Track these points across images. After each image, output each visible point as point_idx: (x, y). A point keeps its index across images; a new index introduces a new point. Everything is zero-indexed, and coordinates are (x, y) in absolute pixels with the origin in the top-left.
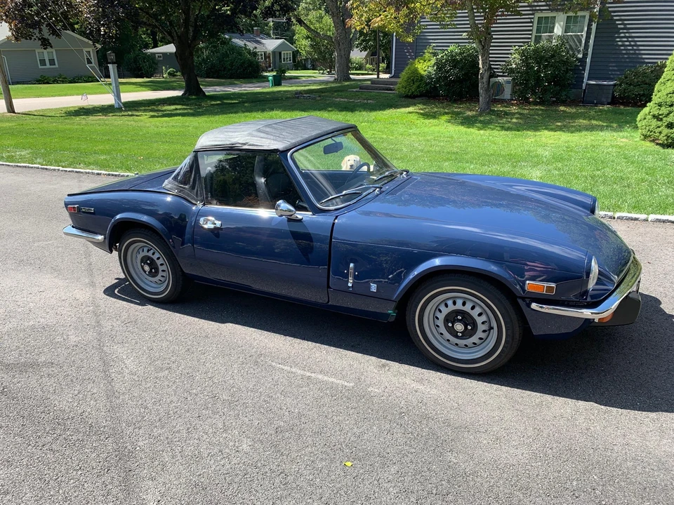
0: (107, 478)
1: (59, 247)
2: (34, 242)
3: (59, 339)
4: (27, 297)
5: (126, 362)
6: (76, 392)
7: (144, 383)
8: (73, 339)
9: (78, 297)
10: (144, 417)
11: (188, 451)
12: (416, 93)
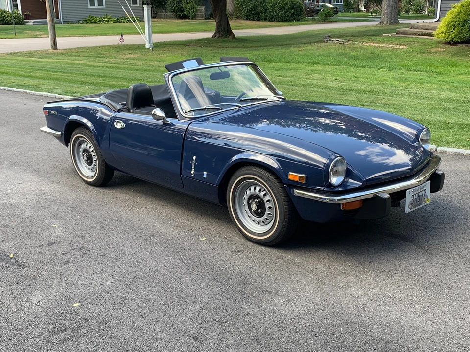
0: (14, 287)
1: (45, 156)
2: (29, 151)
3: (19, 213)
4: (8, 186)
5: (56, 230)
6: (16, 243)
7: (62, 243)
8: (28, 213)
9: (43, 189)
10: (52, 260)
11: (71, 280)
12: (456, 40)
